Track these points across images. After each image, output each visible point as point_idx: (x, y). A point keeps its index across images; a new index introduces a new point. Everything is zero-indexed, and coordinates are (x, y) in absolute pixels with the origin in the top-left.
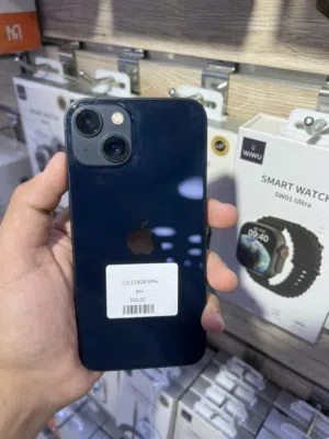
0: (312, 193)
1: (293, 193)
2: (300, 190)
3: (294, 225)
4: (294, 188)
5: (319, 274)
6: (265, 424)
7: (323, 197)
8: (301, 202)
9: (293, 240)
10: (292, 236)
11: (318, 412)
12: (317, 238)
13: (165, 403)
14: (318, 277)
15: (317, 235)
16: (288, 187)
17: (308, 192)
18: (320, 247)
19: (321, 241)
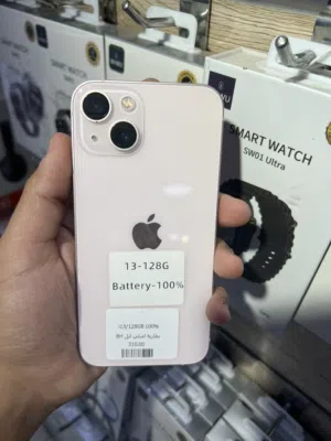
0: (287, 151)
1: (264, 150)
2: (273, 145)
3: (264, 192)
4: (266, 142)
5: (290, 257)
6: (225, 416)
7: (300, 156)
8: (273, 162)
9: (262, 212)
10: (260, 206)
11: (284, 412)
12: (290, 211)
14: (288, 261)
15: (290, 206)
16: (259, 140)
17: (283, 150)
18: (293, 223)
19: (294, 215)
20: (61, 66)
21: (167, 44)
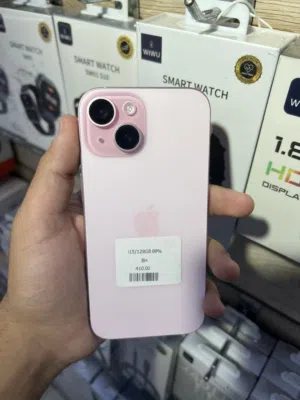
0: (209, 90)
4: (192, 86)
13: (163, 352)
16: (187, 85)
17: (205, 90)
20: (19, 46)
21: (105, 16)
